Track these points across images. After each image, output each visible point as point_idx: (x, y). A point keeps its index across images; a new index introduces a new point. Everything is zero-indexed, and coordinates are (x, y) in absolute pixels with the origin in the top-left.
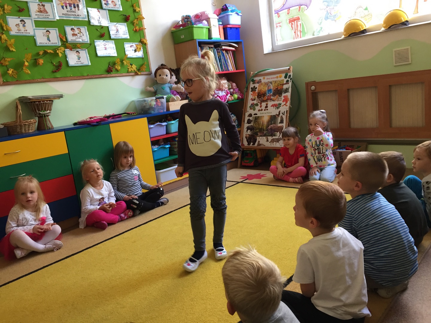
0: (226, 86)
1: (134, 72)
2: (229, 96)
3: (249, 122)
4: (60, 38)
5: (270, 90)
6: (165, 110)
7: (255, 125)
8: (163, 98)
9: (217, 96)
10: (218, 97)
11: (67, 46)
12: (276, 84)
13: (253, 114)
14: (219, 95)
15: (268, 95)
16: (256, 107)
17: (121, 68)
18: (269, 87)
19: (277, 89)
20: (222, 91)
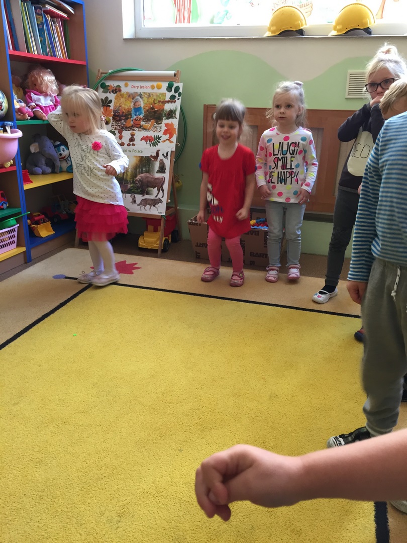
5: (137, 109)
9: (36, 104)
10: (39, 108)
12: (151, 100)
15: (135, 117)
18: (137, 104)
19: (152, 108)
20: (46, 95)
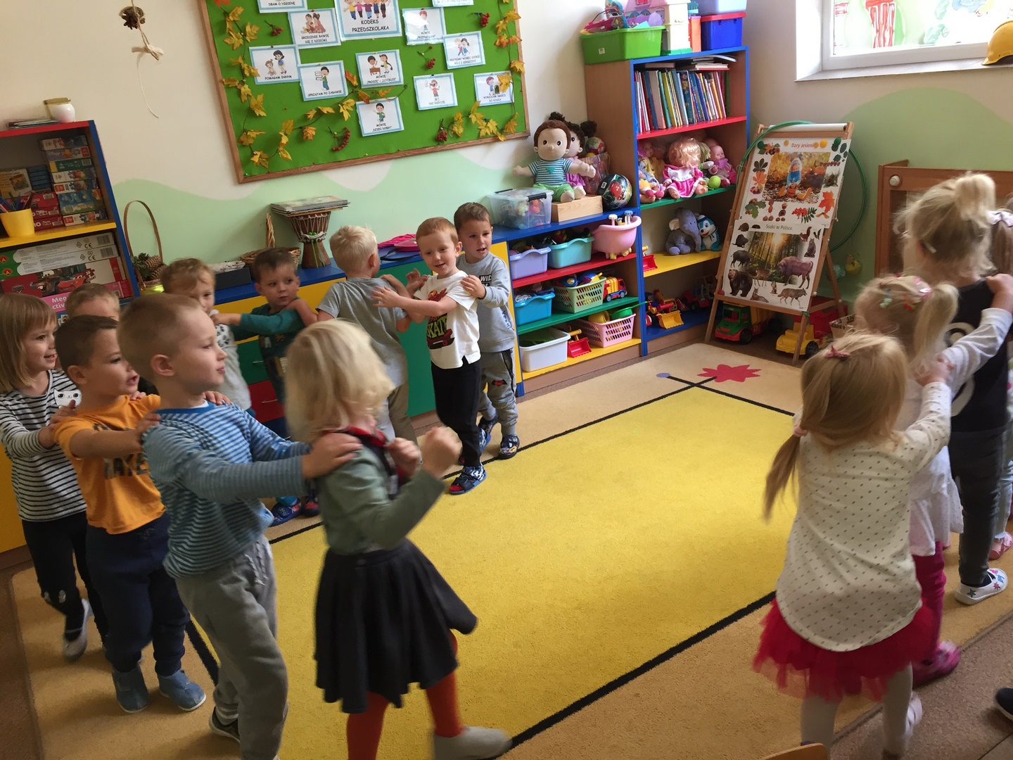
0: (696, 158)
1: (492, 135)
2: (699, 183)
3: (740, 242)
4: (347, 80)
5: (794, 174)
6: (549, 222)
7: (753, 251)
8: (545, 198)
9: (673, 181)
10: (674, 184)
11: (360, 95)
12: (812, 162)
13: (750, 226)
14: (677, 180)
15: (790, 184)
16: (759, 209)
17: (464, 130)
18: (795, 167)
19: (812, 173)
20: (685, 169)
